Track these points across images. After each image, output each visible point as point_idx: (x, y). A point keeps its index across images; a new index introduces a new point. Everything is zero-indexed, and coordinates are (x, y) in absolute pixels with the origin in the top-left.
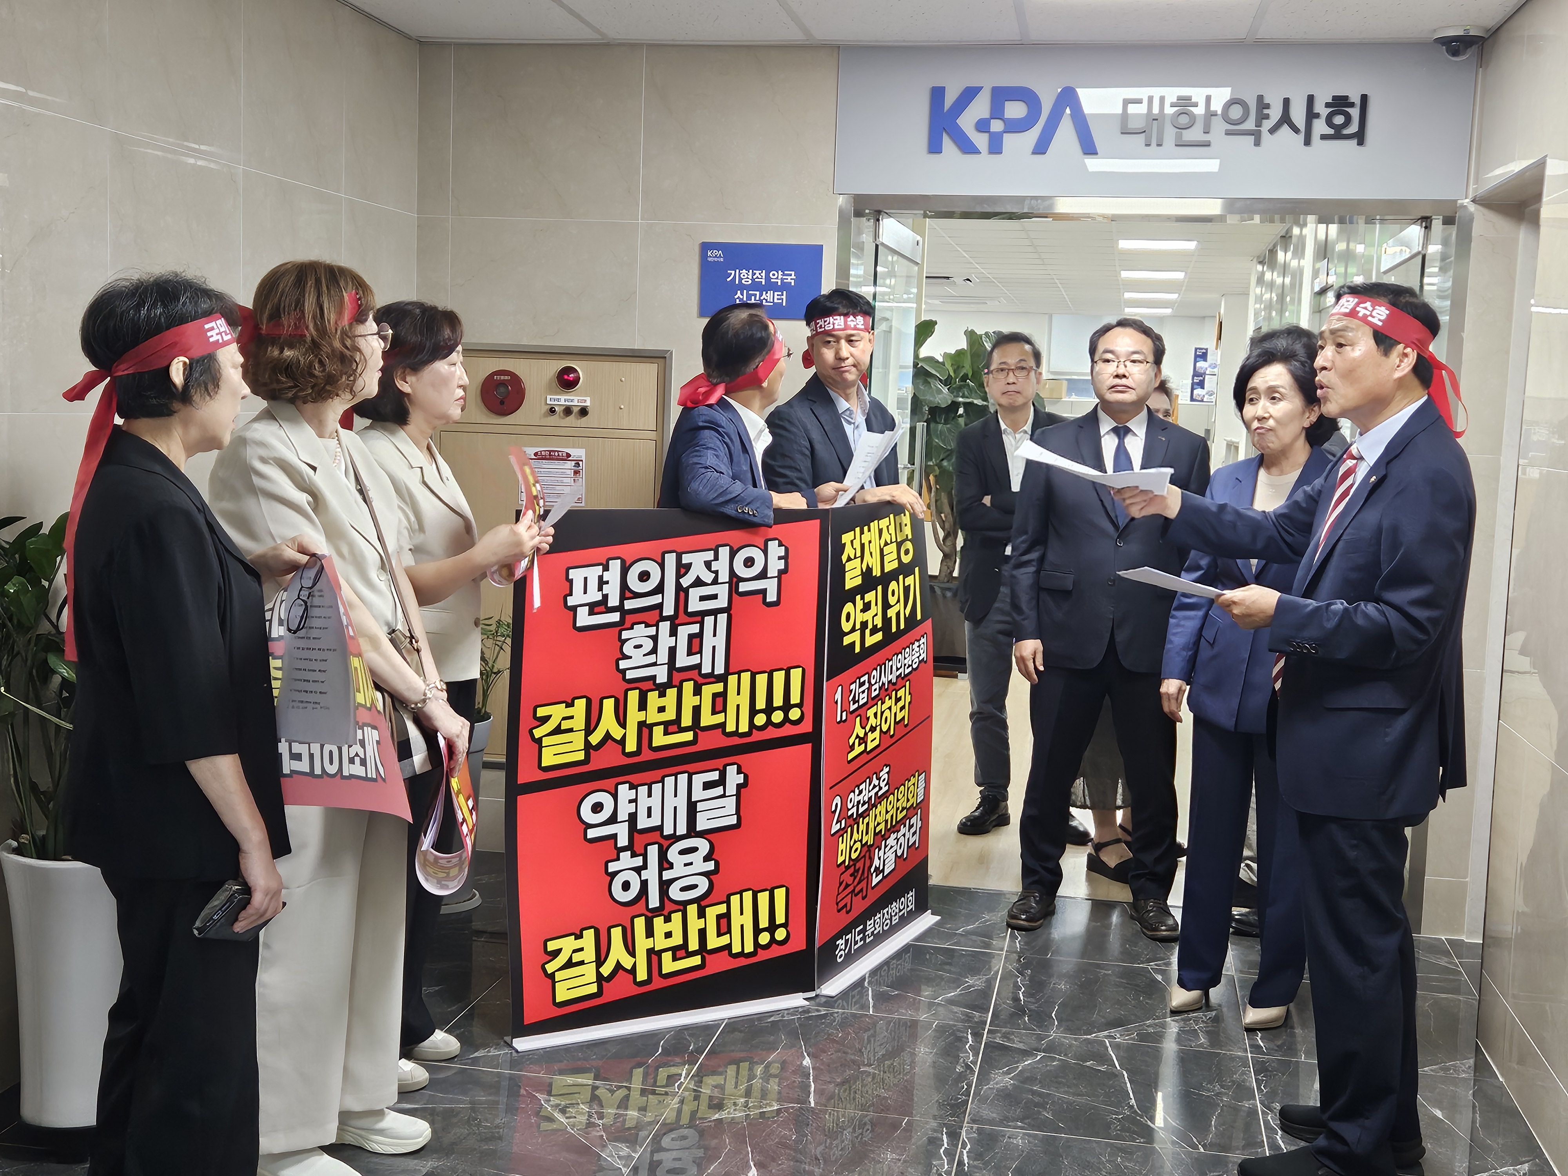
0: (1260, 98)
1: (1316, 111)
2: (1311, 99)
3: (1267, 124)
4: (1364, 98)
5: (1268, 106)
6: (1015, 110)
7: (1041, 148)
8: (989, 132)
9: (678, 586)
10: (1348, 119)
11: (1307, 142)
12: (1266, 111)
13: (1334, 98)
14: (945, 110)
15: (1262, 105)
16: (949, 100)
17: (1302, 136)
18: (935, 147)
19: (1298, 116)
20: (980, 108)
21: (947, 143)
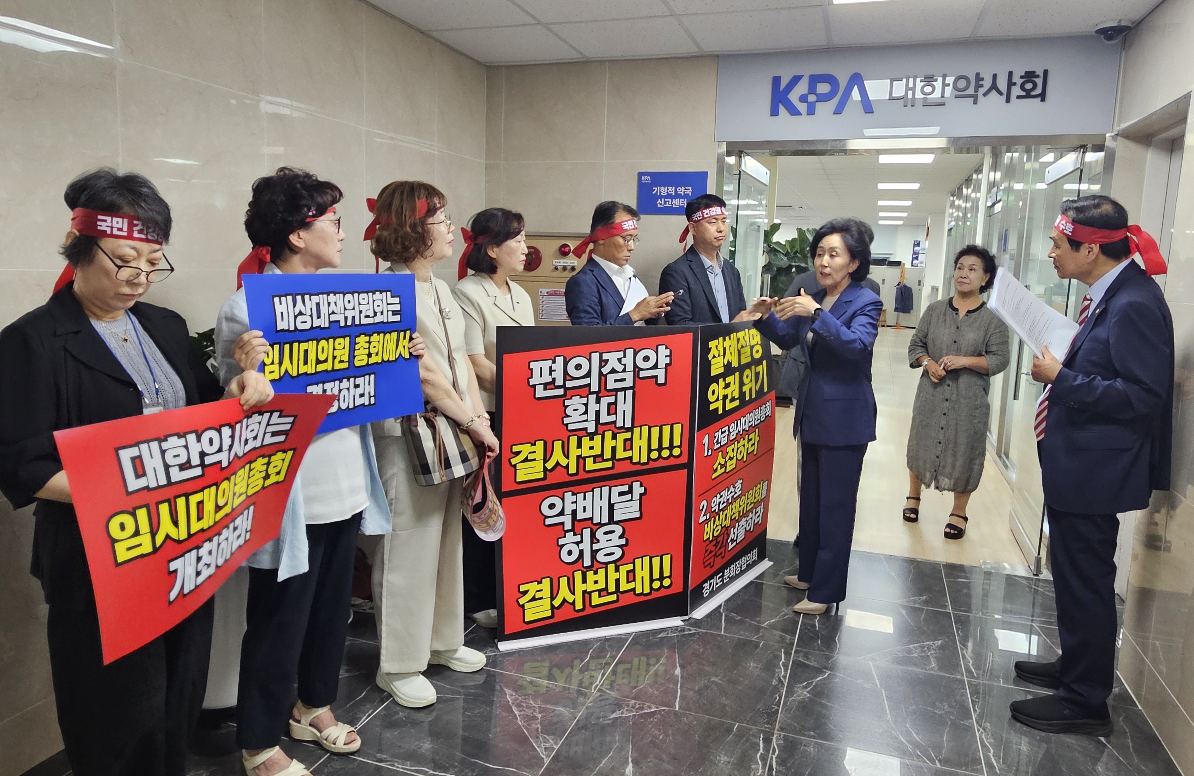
0: (978, 74)
1: (1014, 81)
2: (1011, 74)
3: (982, 91)
4: (1046, 72)
5: (982, 79)
6: (823, 88)
7: (838, 111)
8: (807, 102)
9: (601, 373)
10: (1035, 86)
11: (1008, 100)
12: (981, 83)
13: (1026, 72)
14: (781, 89)
15: (979, 78)
16: (783, 84)
17: (1004, 97)
18: (774, 112)
19: (1002, 84)
20: (802, 88)
21: (782, 109)
